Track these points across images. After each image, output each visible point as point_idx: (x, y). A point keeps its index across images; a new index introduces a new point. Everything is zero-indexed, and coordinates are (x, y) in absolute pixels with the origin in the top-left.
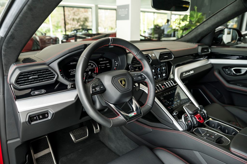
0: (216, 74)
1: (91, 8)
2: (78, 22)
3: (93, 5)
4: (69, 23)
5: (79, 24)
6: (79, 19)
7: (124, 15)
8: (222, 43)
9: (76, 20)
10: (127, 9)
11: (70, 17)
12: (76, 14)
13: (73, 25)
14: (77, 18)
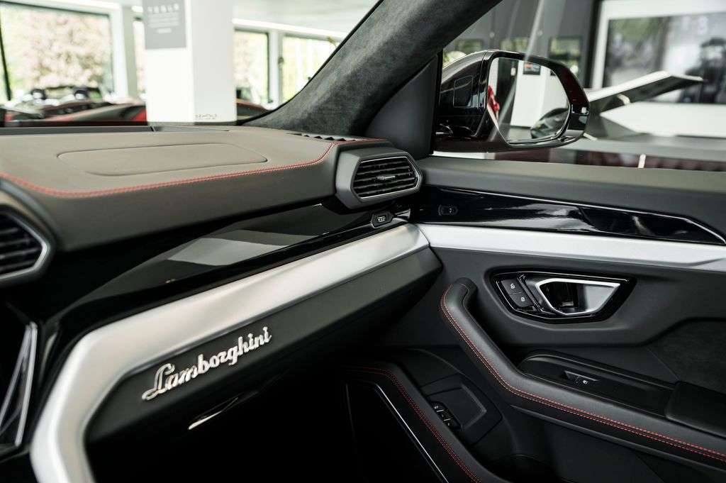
0: (453, 310)
1: (107, 16)
2: (85, 67)
3: (115, 8)
4: (53, 68)
5: (88, 73)
6: (89, 57)
7: (168, 31)
8: (493, 138)
9: (76, 59)
10: (177, 7)
11: (56, 49)
12: (77, 38)
13: (67, 76)
14: (83, 51)
